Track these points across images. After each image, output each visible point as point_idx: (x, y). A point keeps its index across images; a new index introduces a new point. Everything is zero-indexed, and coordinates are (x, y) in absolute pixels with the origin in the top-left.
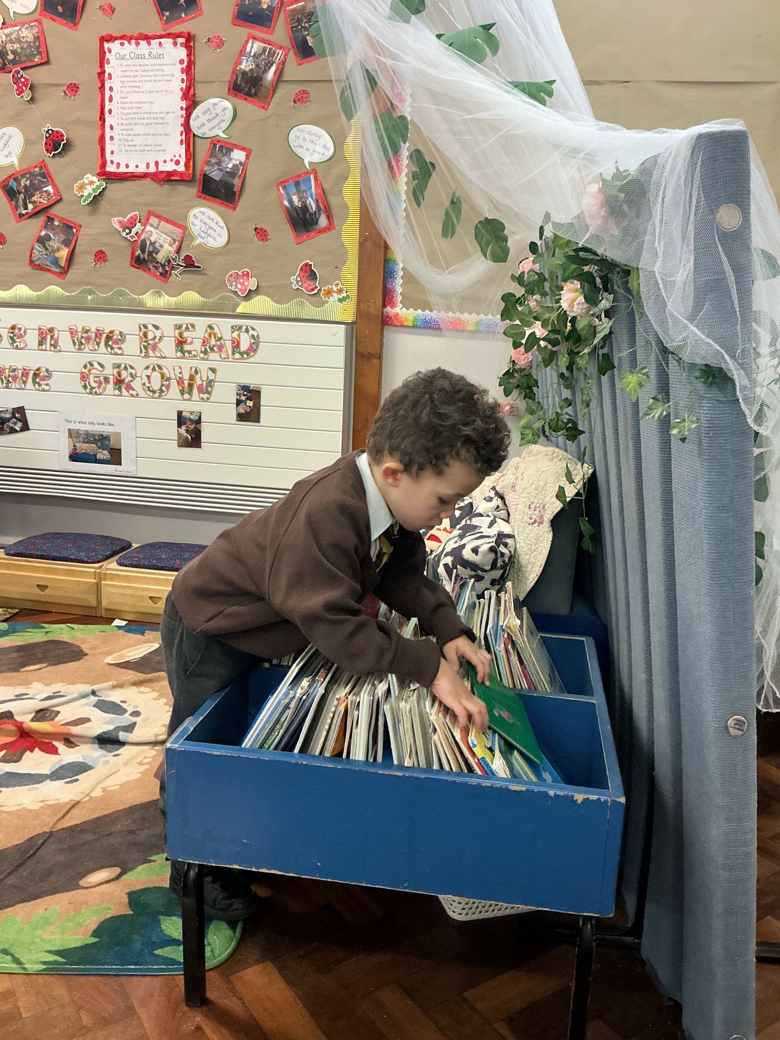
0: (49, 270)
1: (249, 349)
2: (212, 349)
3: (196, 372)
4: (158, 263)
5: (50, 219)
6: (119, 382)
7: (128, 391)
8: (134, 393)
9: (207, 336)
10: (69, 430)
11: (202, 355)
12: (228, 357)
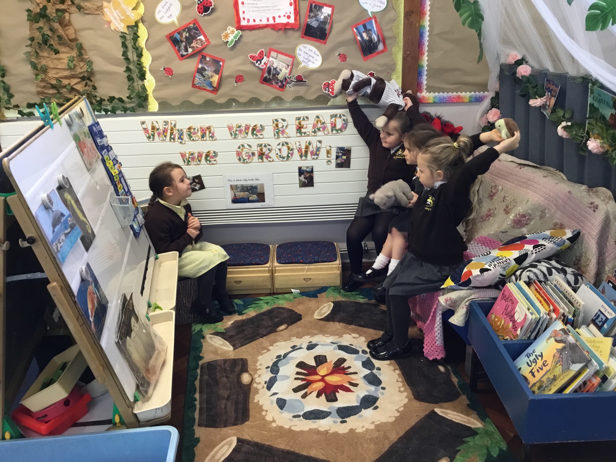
0: (205, 89)
1: (341, 127)
2: (319, 130)
3: (310, 144)
4: (278, 80)
5: (204, 57)
6: (261, 155)
7: (267, 159)
8: (271, 160)
9: (315, 122)
10: (231, 185)
11: (313, 134)
12: (329, 133)
